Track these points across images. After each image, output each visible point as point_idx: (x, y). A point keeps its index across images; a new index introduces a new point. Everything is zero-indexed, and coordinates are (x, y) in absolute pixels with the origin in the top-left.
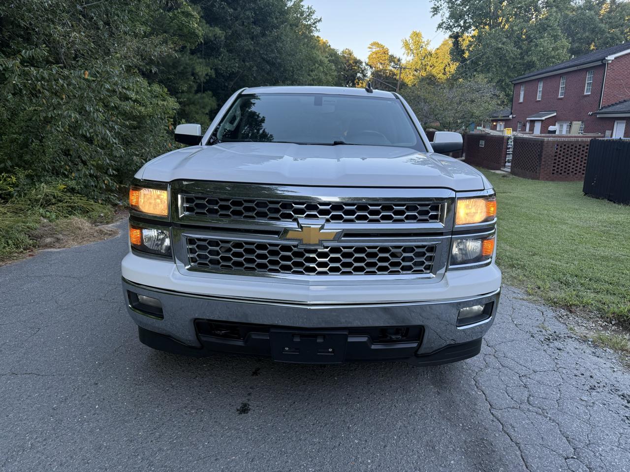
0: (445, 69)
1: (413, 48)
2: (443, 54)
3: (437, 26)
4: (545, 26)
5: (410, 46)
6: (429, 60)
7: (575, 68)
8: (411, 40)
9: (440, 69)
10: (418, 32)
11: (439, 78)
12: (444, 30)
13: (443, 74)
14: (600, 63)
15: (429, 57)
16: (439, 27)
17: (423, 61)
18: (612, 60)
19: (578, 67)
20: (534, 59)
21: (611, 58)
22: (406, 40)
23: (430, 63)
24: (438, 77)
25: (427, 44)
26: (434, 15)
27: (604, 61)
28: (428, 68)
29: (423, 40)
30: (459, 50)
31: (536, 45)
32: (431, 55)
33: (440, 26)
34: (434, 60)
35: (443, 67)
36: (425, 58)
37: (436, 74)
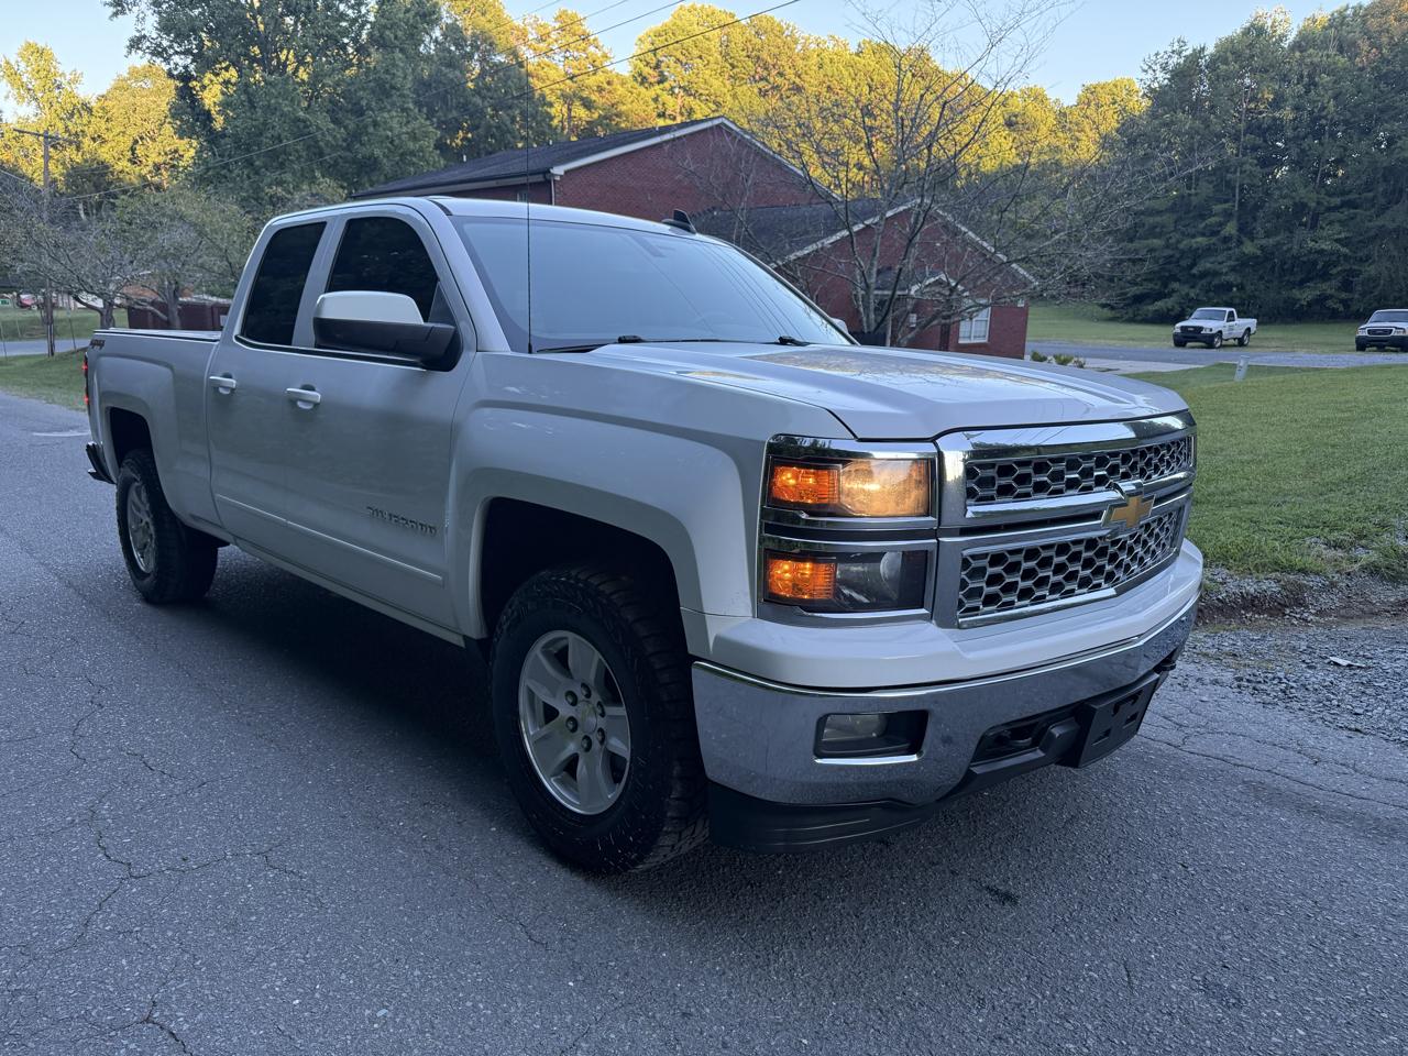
0: (133, 150)
1: (35, 84)
2: (123, 111)
3: (128, 43)
4: (387, 86)
5: (25, 80)
6: (85, 122)
7: (493, 184)
8: (23, 65)
9: (122, 147)
10: (41, 45)
11: (122, 172)
12: (148, 56)
13: (129, 160)
14: (540, 178)
15: (84, 113)
16: (132, 46)
17: (69, 123)
18: (561, 176)
19: (499, 181)
20: (377, 152)
21: (559, 171)
22: (8, 63)
23: (90, 131)
24: (118, 167)
25: (75, 81)
26: (116, 14)
27: (548, 176)
28: (86, 142)
29: (61, 69)
30: (197, 110)
31: (375, 124)
32: (90, 110)
33: (135, 44)
34: (98, 125)
35: (130, 144)
36: (72, 115)
37: (112, 161)
